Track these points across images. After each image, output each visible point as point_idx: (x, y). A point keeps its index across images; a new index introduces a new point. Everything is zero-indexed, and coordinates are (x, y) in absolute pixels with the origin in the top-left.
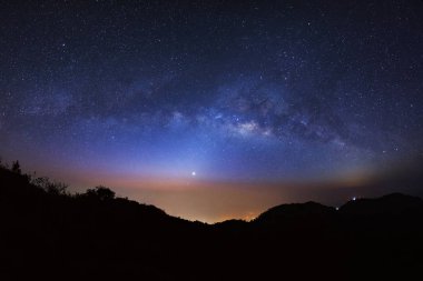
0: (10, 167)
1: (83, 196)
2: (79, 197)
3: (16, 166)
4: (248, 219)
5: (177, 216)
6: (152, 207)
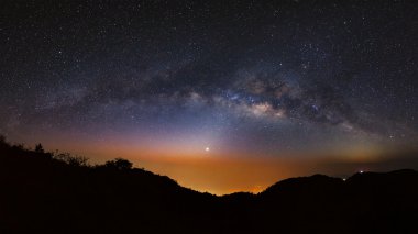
0: (34, 149)
1: (102, 167)
2: (99, 168)
3: (39, 147)
4: (256, 193)
5: (188, 187)
6: (166, 178)
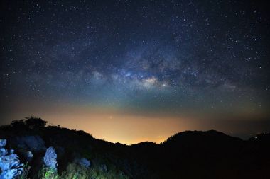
4: (158, 143)
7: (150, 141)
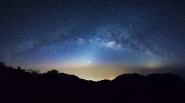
0: (17, 68)
2: (45, 74)
3: (19, 67)
4: (111, 80)
6: (73, 76)
7: (107, 79)
